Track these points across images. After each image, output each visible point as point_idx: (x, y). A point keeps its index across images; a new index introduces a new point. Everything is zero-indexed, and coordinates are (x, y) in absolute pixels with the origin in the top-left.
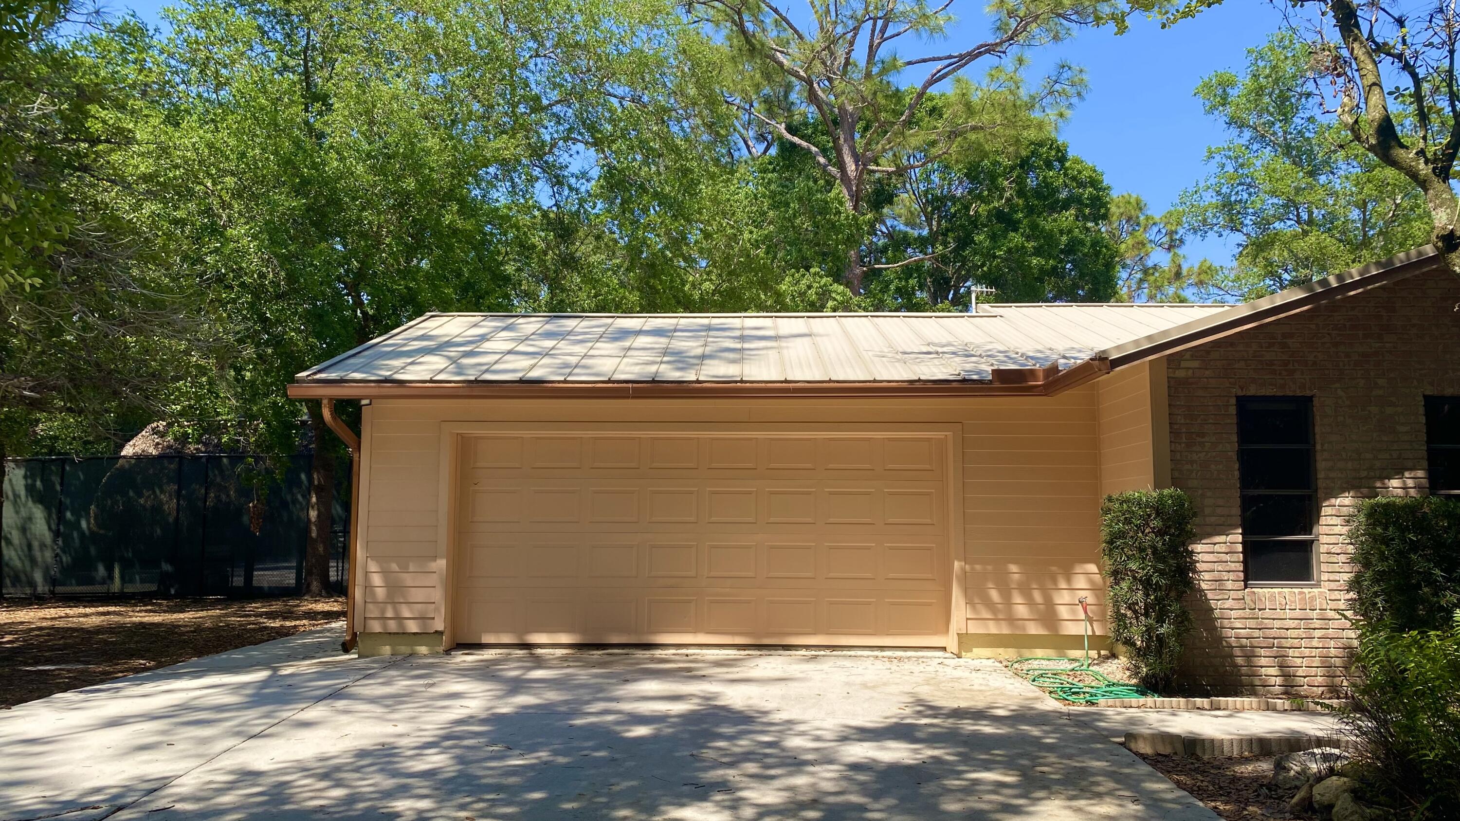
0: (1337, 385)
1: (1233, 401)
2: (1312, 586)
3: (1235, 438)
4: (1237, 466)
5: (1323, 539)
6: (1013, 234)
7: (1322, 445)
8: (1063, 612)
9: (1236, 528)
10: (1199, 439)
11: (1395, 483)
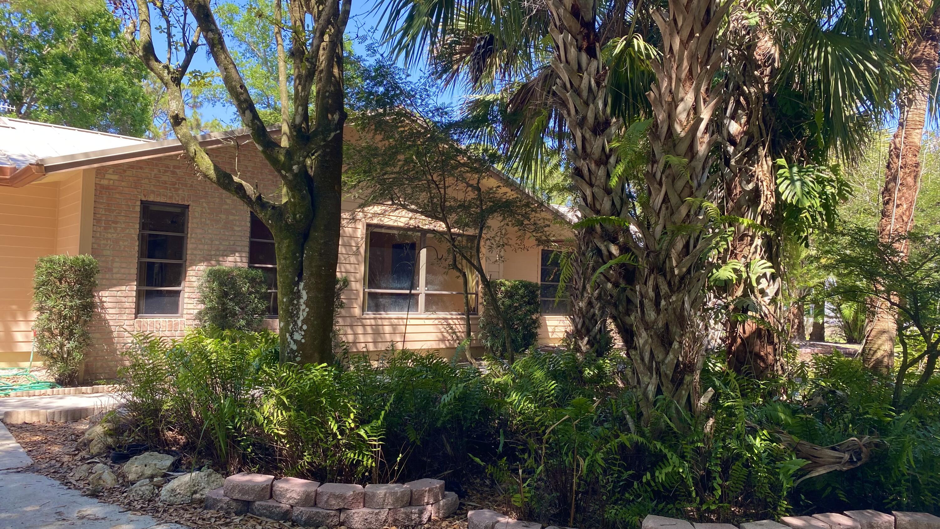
0: (203, 200)
1: (139, 203)
2: (177, 317)
3: (137, 226)
4: (137, 244)
5: (187, 290)
6: (72, 75)
7: (191, 235)
8: (19, 337)
9: (133, 281)
10: (113, 225)
11: (230, 259)
